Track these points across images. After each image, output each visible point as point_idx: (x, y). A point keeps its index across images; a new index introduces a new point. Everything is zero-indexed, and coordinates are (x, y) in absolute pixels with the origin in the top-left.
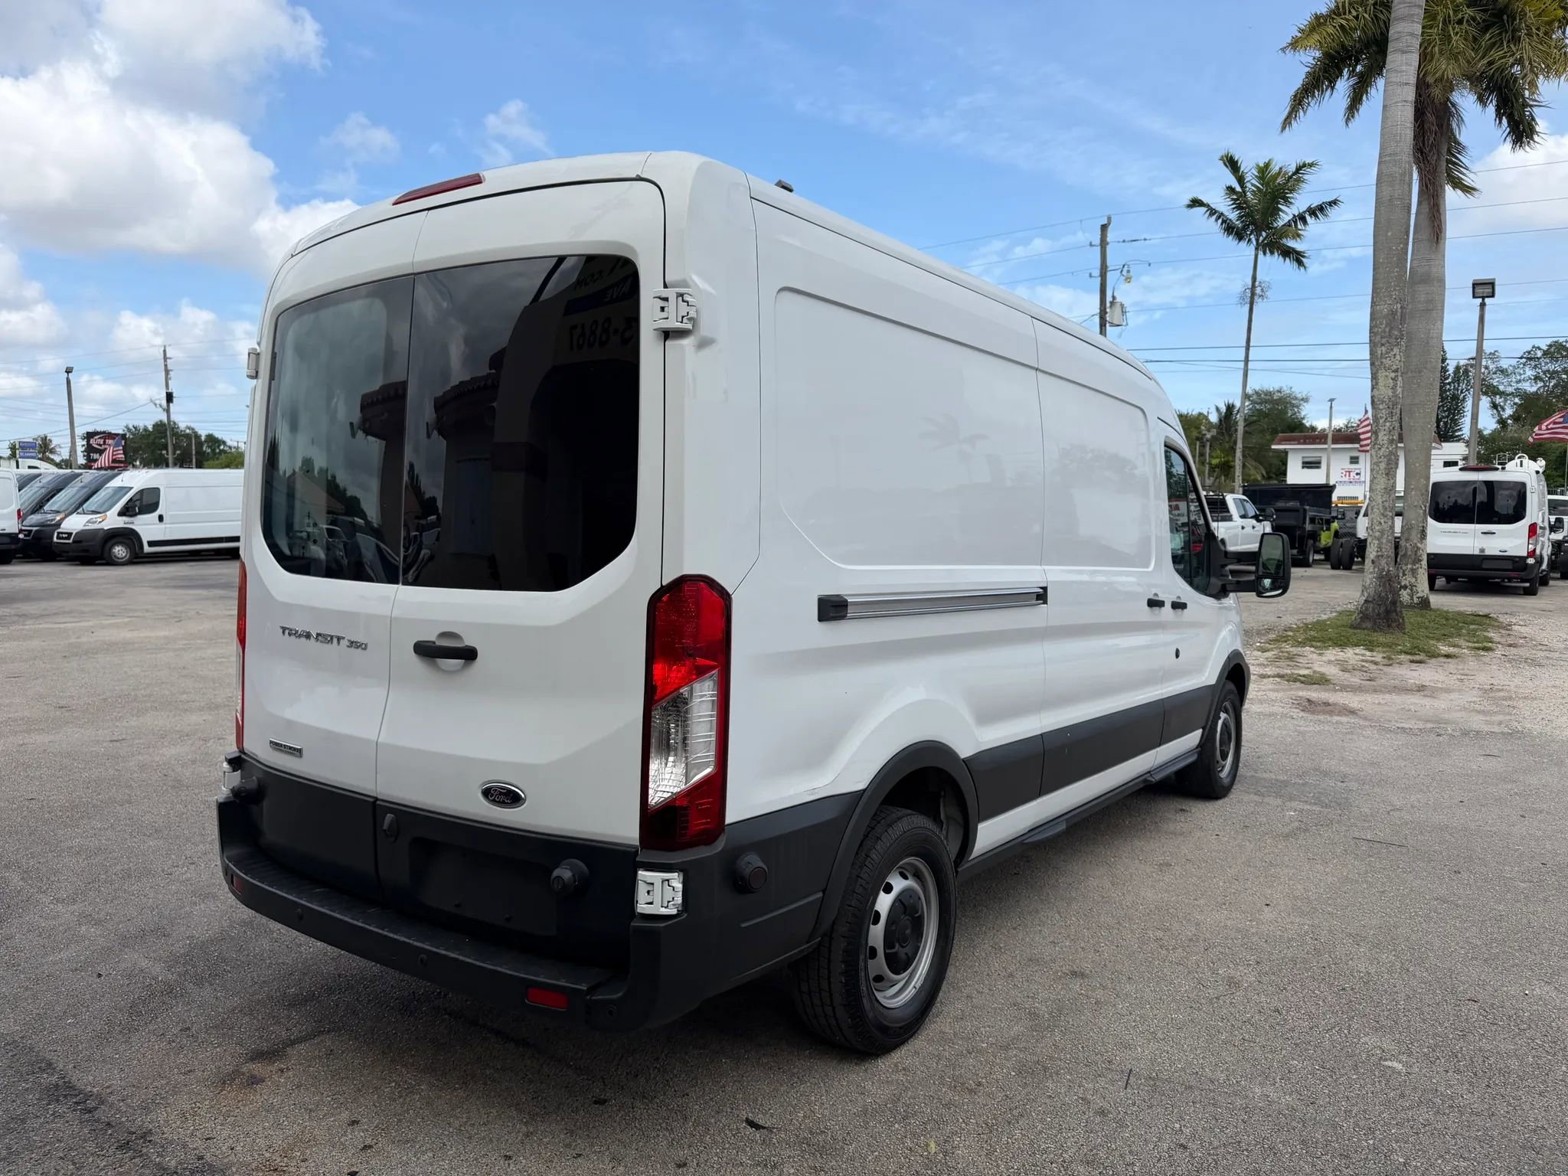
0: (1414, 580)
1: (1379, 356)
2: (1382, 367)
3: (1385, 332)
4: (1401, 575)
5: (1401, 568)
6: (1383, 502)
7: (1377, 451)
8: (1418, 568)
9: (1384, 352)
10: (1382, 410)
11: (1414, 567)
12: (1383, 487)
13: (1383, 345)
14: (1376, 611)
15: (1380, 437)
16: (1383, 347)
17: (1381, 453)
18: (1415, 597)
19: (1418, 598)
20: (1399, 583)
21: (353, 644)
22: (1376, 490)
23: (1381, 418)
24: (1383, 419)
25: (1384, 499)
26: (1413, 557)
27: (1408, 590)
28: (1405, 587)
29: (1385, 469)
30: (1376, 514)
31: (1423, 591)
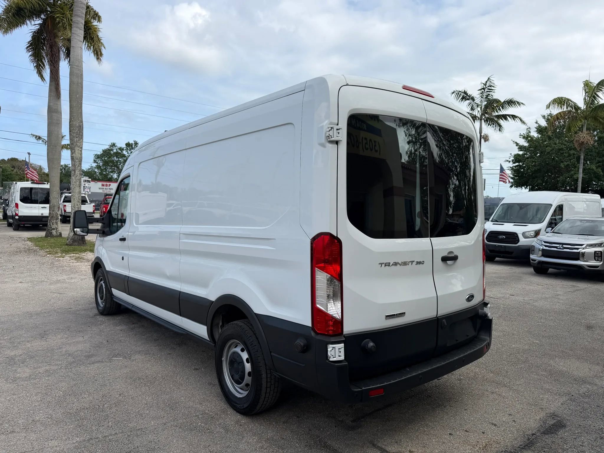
0: (57, 226)
1: (76, 141)
2: (77, 146)
3: (77, 132)
4: (51, 224)
5: (51, 222)
6: (78, 197)
7: (75, 178)
8: (58, 221)
9: (77, 140)
10: (77, 162)
11: (57, 221)
12: (78, 191)
13: (77, 137)
14: (78, 238)
15: (76, 172)
16: (77, 138)
17: (77, 178)
18: (58, 233)
19: (59, 233)
20: (51, 228)
21: (419, 263)
22: (76, 192)
23: (77, 165)
24: (78, 166)
25: (79, 196)
26: (56, 217)
27: (55, 230)
28: (54, 229)
29: (79, 184)
30: (76, 201)
31: (60, 230)
